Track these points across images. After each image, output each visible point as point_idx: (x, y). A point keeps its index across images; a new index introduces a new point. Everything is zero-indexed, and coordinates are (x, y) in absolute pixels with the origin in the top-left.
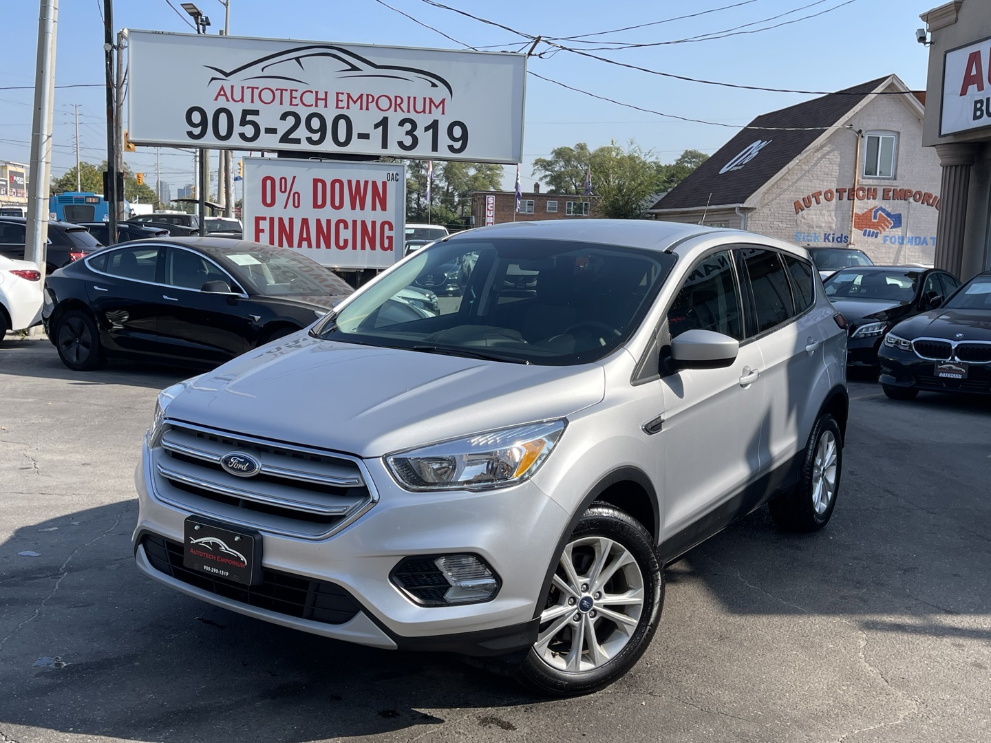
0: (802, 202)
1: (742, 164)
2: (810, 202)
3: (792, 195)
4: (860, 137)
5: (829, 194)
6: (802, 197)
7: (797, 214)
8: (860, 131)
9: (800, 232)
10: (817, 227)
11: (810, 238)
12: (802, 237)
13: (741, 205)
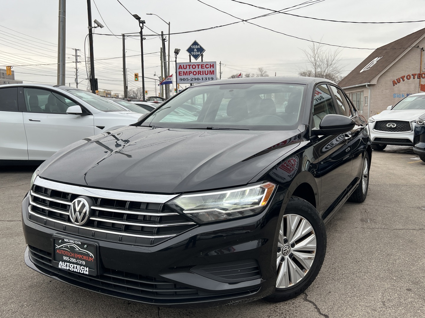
0: (396, 81)
1: (369, 68)
2: (400, 80)
3: (391, 78)
4: (422, 51)
5: (409, 77)
6: (396, 79)
7: (394, 86)
8: (423, 48)
9: (395, 94)
10: (403, 91)
11: (400, 96)
12: (396, 96)
13: (369, 84)
